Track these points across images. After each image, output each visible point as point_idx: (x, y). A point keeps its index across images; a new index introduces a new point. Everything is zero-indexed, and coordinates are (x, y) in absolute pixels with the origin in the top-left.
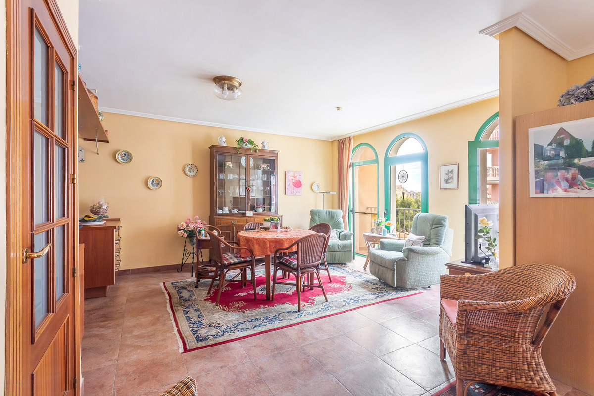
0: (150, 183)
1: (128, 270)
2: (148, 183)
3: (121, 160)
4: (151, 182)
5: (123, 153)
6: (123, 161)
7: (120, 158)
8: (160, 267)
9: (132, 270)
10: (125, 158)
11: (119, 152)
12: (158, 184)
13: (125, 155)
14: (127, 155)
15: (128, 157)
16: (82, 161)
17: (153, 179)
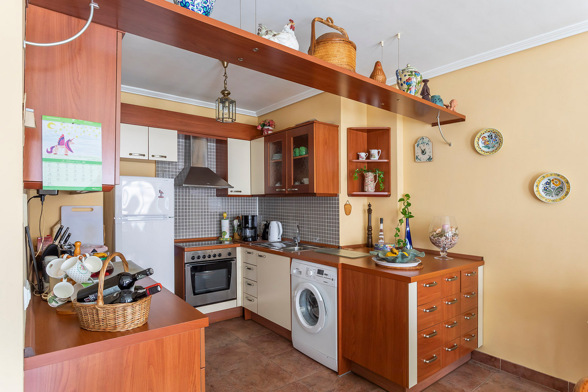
0: (539, 189)
1: (496, 359)
2: (535, 189)
3: (484, 149)
4: (541, 187)
5: (486, 135)
6: (486, 150)
7: (481, 145)
8: (567, 382)
9: (504, 362)
10: (491, 143)
11: (479, 134)
12: (561, 189)
13: (490, 137)
14: (493, 136)
15: (495, 140)
16: (430, 159)
17: (546, 180)
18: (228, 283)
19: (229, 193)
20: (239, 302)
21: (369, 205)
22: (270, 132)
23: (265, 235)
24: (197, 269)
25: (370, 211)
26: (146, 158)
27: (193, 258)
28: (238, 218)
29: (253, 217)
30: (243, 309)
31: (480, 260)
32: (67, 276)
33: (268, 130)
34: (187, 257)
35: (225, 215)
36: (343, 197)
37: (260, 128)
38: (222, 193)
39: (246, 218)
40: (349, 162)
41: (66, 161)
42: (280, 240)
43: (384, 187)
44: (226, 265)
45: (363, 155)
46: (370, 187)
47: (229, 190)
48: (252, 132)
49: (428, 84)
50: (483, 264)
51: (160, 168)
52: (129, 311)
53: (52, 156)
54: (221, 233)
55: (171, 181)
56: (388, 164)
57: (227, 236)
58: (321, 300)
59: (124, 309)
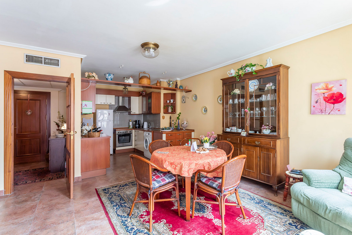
0: (203, 111)
7: (194, 99)
11: (194, 95)
15: (196, 97)
16: (185, 102)
17: (204, 108)
18: (130, 140)
19: (131, 113)
20: (133, 147)
21: (171, 116)
22: (144, 94)
23: (143, 127)
24: (119, 136)
25: (171, 118)
26: (105, 104)
27: (119, 133)
28: (135, 121)
29: (138, 121)
30: (134, 148)
31: (193, 131)
32: (86, 129)
33: (144, 93)
34: (117, 132)
35: (131, 120)
36: (162, 114)
37: (141, 93)
38: (130, 114)
39: (136, 121)
40: (164, 103)
41: (86, 108)
42: (147, 128)
43: (174, 111)
44: (129, 135)
45: (168, 101)
46: (170, 111)
47: (131, 112)
48: (139, 94)
49: (177, 83)
50: (194, 132)
51: (110, 107)
52: (96, 134)
53: (84, 108)
54: (129, 126)
55: (112, 110)
56: (175, 104)
57: (131, 127)
58: (148, 141)
59: (96, 133)
